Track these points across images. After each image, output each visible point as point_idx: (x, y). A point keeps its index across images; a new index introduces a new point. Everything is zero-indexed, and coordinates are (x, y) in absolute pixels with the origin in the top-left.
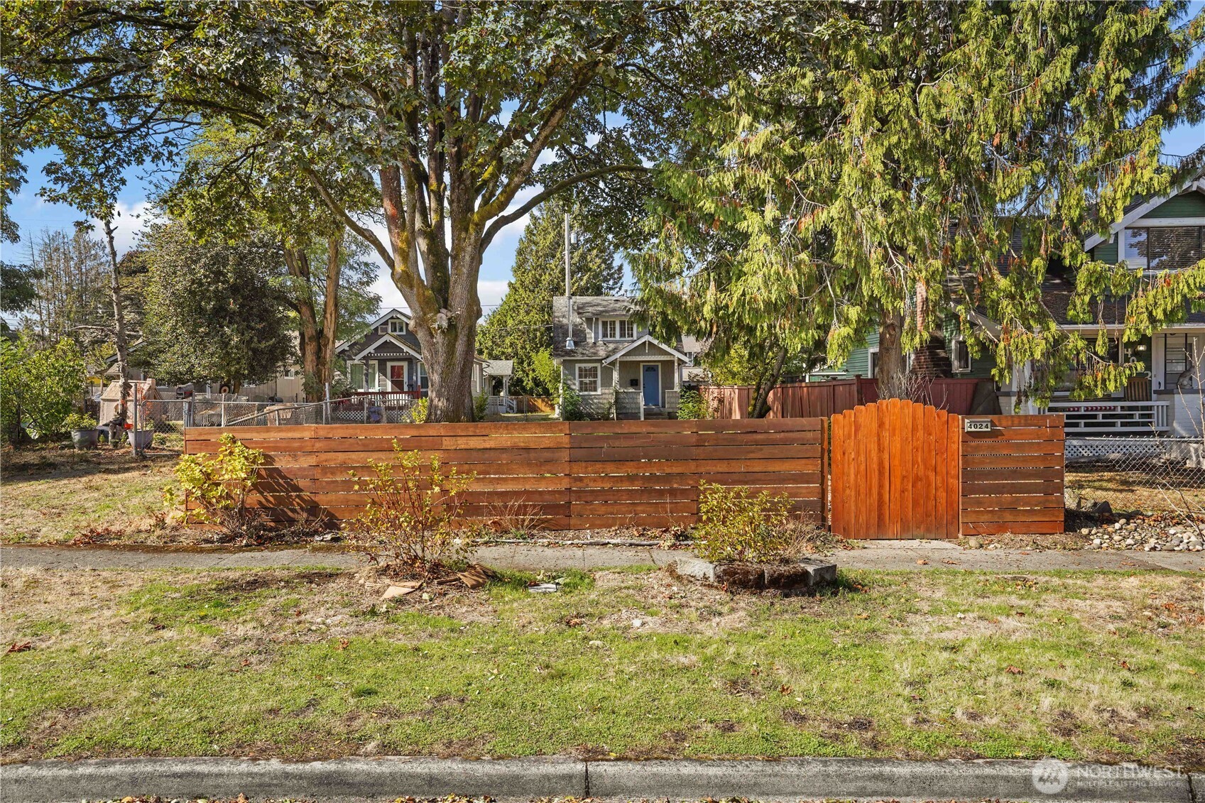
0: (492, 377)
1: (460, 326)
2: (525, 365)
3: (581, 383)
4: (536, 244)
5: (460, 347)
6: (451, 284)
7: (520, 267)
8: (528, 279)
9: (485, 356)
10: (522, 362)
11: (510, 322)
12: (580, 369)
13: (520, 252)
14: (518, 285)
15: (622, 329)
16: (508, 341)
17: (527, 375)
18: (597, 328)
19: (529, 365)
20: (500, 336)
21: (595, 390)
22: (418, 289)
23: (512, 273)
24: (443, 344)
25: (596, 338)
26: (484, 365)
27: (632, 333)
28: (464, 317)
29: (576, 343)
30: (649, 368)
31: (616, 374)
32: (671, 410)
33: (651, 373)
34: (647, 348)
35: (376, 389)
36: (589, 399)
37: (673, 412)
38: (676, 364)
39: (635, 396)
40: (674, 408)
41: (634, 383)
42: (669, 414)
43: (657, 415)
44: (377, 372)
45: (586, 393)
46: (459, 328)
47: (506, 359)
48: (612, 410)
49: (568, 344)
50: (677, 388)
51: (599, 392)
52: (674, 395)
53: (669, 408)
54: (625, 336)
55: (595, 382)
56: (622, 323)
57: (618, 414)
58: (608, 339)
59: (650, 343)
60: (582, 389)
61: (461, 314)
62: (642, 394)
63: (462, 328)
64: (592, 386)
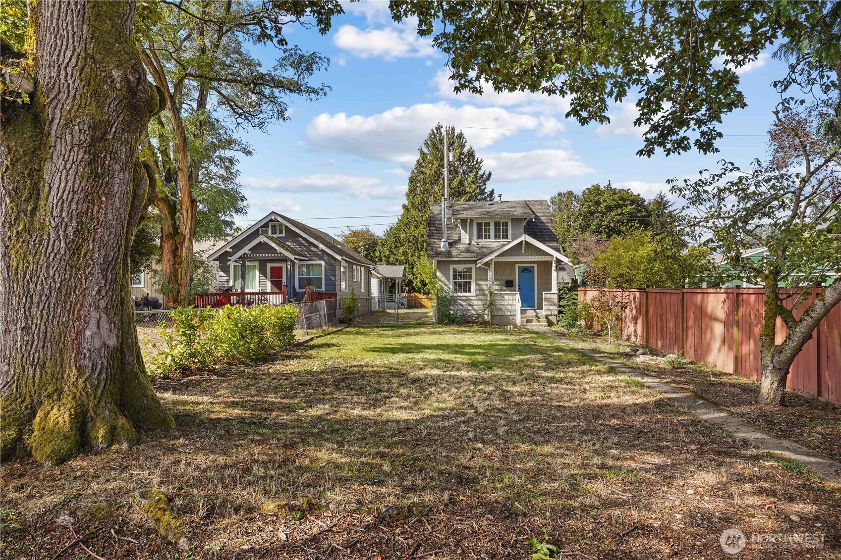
0: (388, 279)
1: (56, 116)
3: (455, 284)
4: (424, 173)
7: (412, 192)
8: (417, 200)
11: (403, 235)
12: (455, 271)
13: (412, 180)
14: (410, 207)
16: (401, 250)
17: (416, 278)
18: (471, 229)
20: (396, 247)
21: (469, 291)
23: (405, 197)
25: (470, 240)
27: (507, 235)
28: (72, 94)
29: (451, 245)
30: (524, 269)
31: (491, 274)
32: (549, 313)
33: (525, 274)
34: (523, 248)
35: (257, 289)
36: (463, 300)
37: (551, 315)
38: (554, 265)
39: (510, 298)
40: (551, 311)
41: (509, 284)
42: (547, 317)
43: (532, 317)
44: (257, 272)
45: (459, 294)
46: (51, 122)
47: (400, 265)
48: (486, 312)
49: (442, 245)
50: (555, 289)
51: (473, 293)
52: (552, 297)
53: (546, 310)
54: (499, 238)
55: (470, 283)
56: (497, 225)
57: (492, 316)
58: (483, 242)
59: (527, 243)
60: (456, 290)
61: (62, 81)
62: (518, 296)
63: (63, 122)
64: (466, 287)
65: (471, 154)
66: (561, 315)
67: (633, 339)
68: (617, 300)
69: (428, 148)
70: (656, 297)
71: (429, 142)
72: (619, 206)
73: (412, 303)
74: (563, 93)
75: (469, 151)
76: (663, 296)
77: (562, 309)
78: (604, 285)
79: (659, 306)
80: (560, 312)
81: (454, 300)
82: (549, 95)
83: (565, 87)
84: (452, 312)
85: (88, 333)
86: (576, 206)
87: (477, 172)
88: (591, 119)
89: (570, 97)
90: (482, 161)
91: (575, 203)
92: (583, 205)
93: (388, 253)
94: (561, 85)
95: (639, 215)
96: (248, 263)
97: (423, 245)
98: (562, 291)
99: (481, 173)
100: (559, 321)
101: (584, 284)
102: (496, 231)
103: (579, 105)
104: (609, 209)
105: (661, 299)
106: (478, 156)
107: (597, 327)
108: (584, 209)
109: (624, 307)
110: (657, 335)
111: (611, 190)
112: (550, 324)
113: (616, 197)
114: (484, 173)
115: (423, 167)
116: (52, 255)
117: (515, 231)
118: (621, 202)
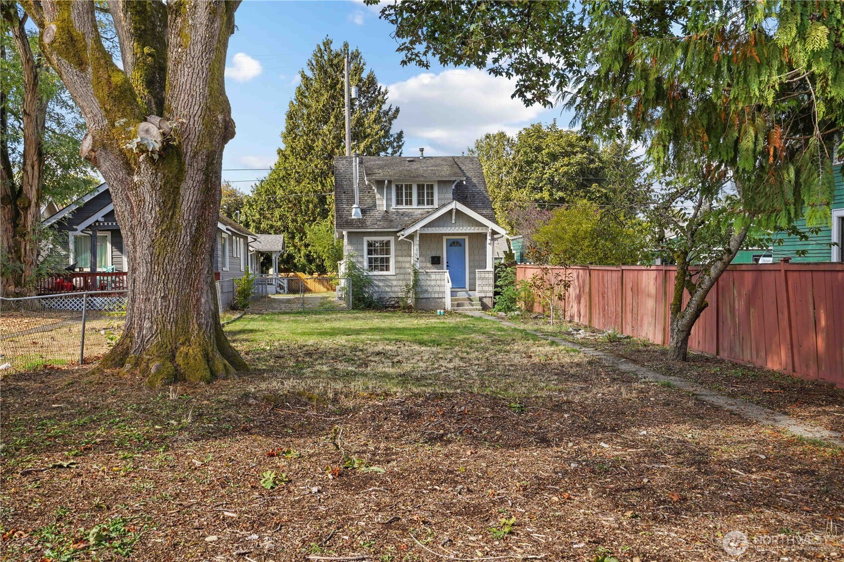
0: (260, 253)
1: (188, 150)
2: (297, 240)
3: (370, 261)
4: (307, 106)
5: (189, 194)
6: (170, 65)
7: (291, 131)
8: (300, 145)
9: (252, 230)
10: (293, 238)
11: (280, 193)
12: (370, 244)
13: (291, 116)
14: (288, 152)
15: (421, 195)
16: (277, 213)
17: (299, 250)
18: (389, 193)
19: (301, 239)
20: (269, 208)
21: (387, 269)
22: (97, 71)
23: (281, 139)
24: (153, 186)
25: (388, 206)
26: (250, 239)
27: (432, 201)
28: (197, 134)
29: (364, 211)
30: (454, 243)
31: (415, 249)
32: (483, 295)
33: (456, 249)
34: (454, 218)
35: (109, 268)
36: (379, 280)
37: (485, 297)
38: (489, 238)
39: (438, 277)
40: (486, 292)
41: (436, 261)
42: (481, 299)
43: (464, 299)
44: (109, 246)
45: (376, 273)
46: (186, 154)
47: (276, 233)
48: (411, 295)
49: (355, 213)
50: (490, 267)
51: (392, 271)
52: (487, 275)
53: (481, 292)
54: (423, 204)
55: (388, 260)
56: (420, 187)
57: (417, 299)
58: (403, 207)
59: (458, 211)
60: (372, 267)
61: (192, 126)
62: (447, 275)
63: (192, 154)
64: (384, 264)
65: (372, 81)
66: (497, 297)
67: (576, 320)
68: (560, 278)
69: (313, 70)
70: (598, 275)
71: (314, 63)
72: (567, 154)
73: (294, 286)
74: (509, 75)
75: (369, 77)
76: (605, 273)
77: (498, 290)
78: (547, 262)
79: (601, 284)
80: (496, 293)
81: (369, 282)
82: (496, 76)
83: (511, 69)
84: (366, 296)
85: (203, 300)
86: (509, 153)
87: (380, 108)
88: (534, 102)
89: (516, 78)
90: (386, 92)
91: (508, 149)
92: (519, 151)
93: (258, 216)
94: (508, 67)
95: (592, 166)
96: (99, 234)
97: (307, 207)
98: (498, 269)
99: (385, 107)
100: (495, 303)
101: (522, 259)
102: (419, 196)
103: (524, 86)
104: (554, 157)
105: (603, 276)
106: (381, 85)
107: (538, 309)
108: (520, 157)
109: (567, 286)
110: (599, 314)
111: (556, 132)
112: (485, 307)
113: (563, 142)
114: (390, 109)
115: (305, 97)
116: (183, 246)
117: (442, 196)
118: (569, 149)
